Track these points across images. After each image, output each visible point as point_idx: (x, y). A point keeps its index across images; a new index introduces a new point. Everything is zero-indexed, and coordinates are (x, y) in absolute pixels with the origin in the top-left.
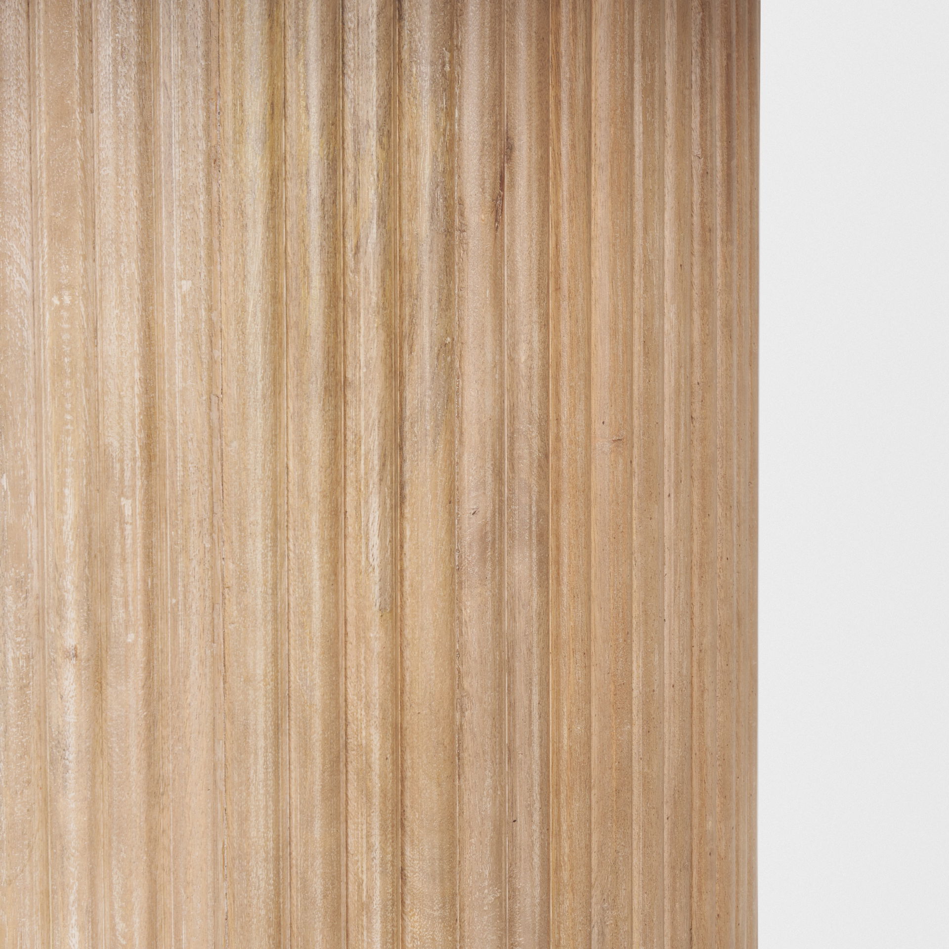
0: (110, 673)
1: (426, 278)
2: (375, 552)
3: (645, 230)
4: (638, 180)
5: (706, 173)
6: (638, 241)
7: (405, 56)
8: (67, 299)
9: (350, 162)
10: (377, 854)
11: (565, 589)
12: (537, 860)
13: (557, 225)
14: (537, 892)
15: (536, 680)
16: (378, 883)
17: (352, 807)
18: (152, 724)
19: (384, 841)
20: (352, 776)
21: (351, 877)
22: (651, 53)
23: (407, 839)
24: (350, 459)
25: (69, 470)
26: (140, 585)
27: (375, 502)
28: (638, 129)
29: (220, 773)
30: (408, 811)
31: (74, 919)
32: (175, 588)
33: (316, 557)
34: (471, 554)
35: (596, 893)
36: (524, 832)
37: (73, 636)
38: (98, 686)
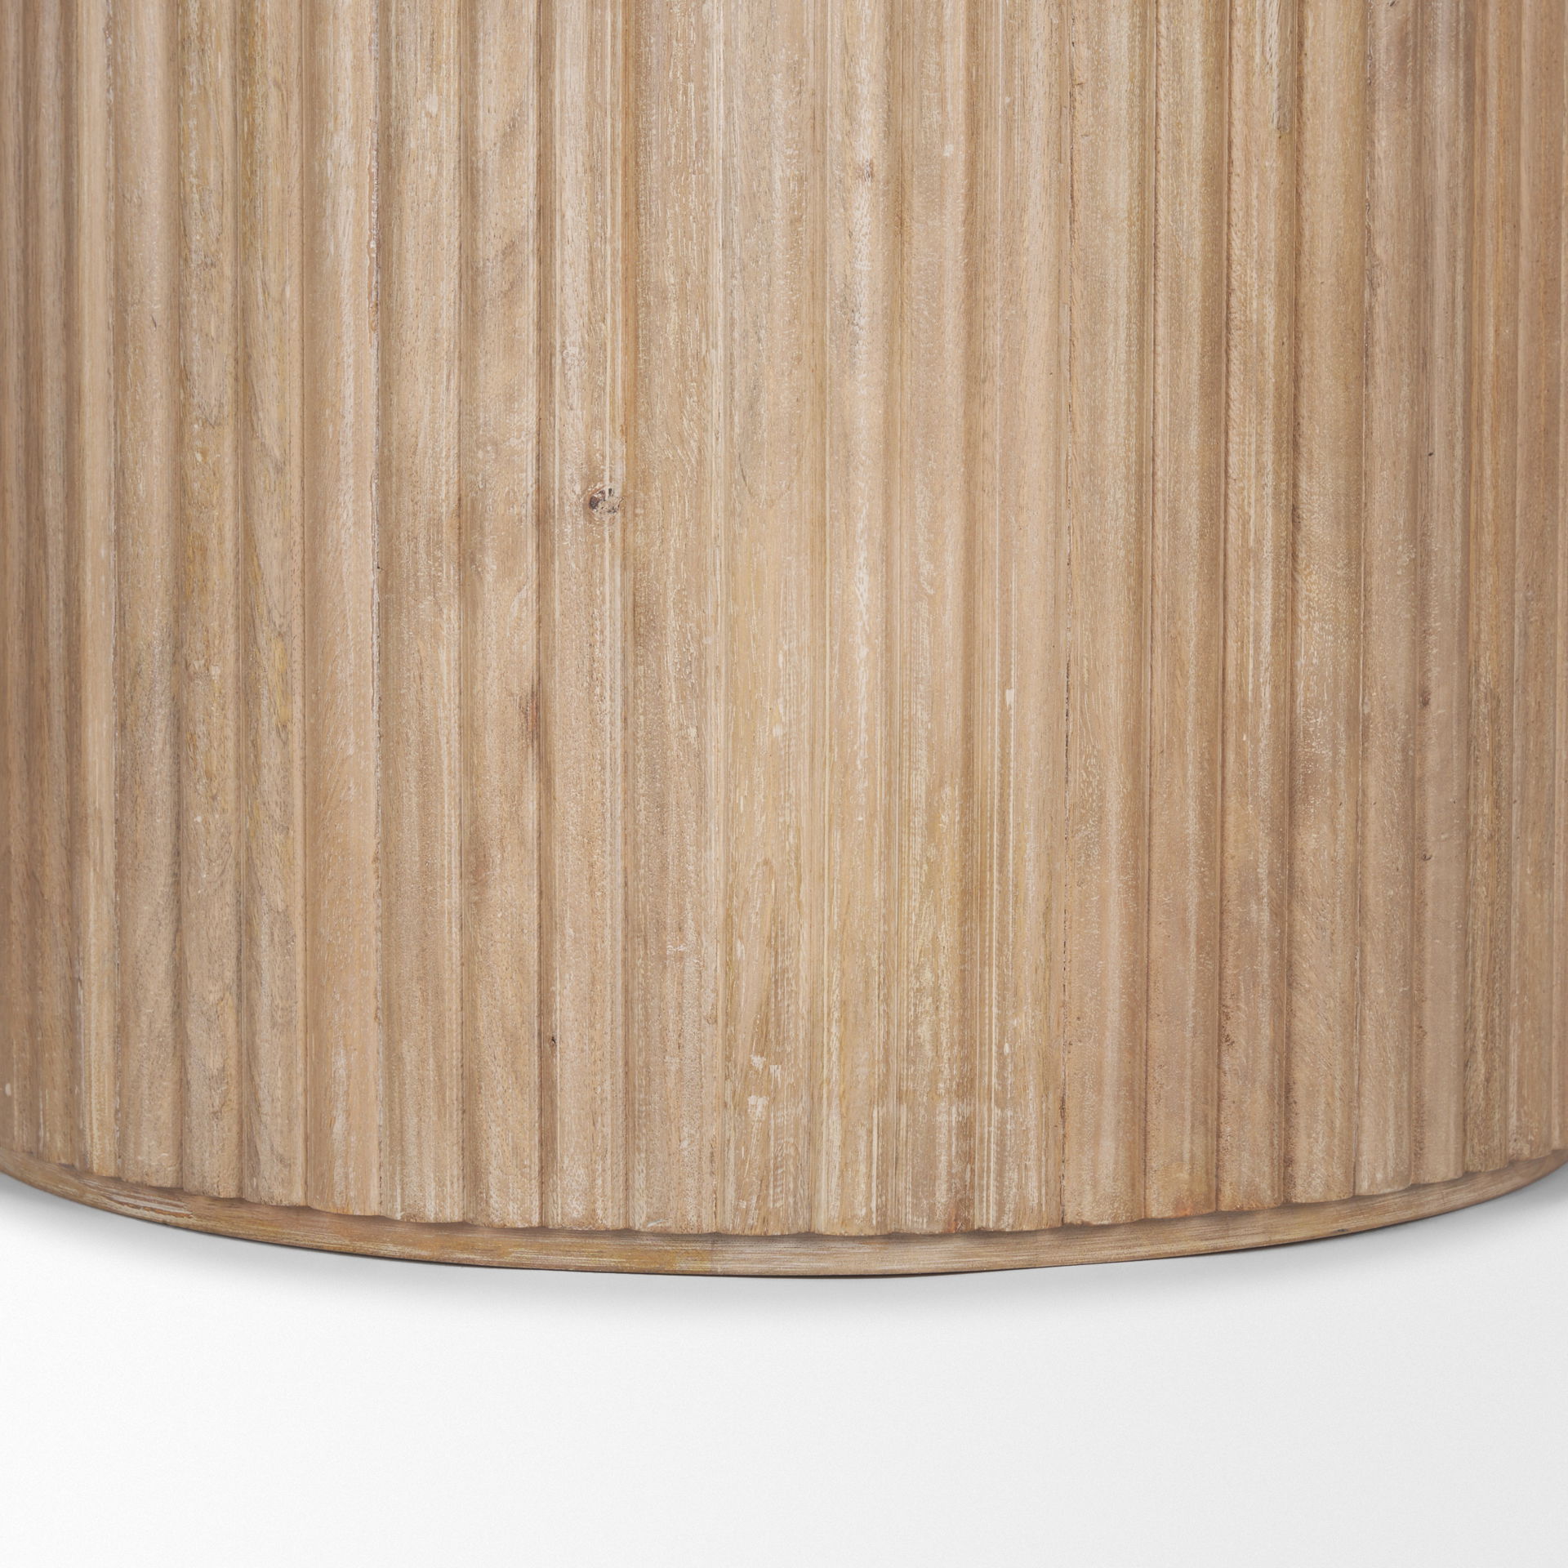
0: (917, 201)
2: (1274, 44)
10: (1269, 480)
11: (1493, 131)
12: (1457, 512)
14: (1458, 557)
15: (1460, 253)
16: (1270, 521)
18: (973, 278)
20: (1235, 366)
21: (1232, 511)
23: (1303, 464)
26: (962, 74)
29: (1065, 351)
30: (1304, 423)
31: (861, 557)
33: (1197, 47)
34: (1384, 62)
35: (1519, 575)
36: (1443, 470)
37: (868, 146)
38: (897, 222)
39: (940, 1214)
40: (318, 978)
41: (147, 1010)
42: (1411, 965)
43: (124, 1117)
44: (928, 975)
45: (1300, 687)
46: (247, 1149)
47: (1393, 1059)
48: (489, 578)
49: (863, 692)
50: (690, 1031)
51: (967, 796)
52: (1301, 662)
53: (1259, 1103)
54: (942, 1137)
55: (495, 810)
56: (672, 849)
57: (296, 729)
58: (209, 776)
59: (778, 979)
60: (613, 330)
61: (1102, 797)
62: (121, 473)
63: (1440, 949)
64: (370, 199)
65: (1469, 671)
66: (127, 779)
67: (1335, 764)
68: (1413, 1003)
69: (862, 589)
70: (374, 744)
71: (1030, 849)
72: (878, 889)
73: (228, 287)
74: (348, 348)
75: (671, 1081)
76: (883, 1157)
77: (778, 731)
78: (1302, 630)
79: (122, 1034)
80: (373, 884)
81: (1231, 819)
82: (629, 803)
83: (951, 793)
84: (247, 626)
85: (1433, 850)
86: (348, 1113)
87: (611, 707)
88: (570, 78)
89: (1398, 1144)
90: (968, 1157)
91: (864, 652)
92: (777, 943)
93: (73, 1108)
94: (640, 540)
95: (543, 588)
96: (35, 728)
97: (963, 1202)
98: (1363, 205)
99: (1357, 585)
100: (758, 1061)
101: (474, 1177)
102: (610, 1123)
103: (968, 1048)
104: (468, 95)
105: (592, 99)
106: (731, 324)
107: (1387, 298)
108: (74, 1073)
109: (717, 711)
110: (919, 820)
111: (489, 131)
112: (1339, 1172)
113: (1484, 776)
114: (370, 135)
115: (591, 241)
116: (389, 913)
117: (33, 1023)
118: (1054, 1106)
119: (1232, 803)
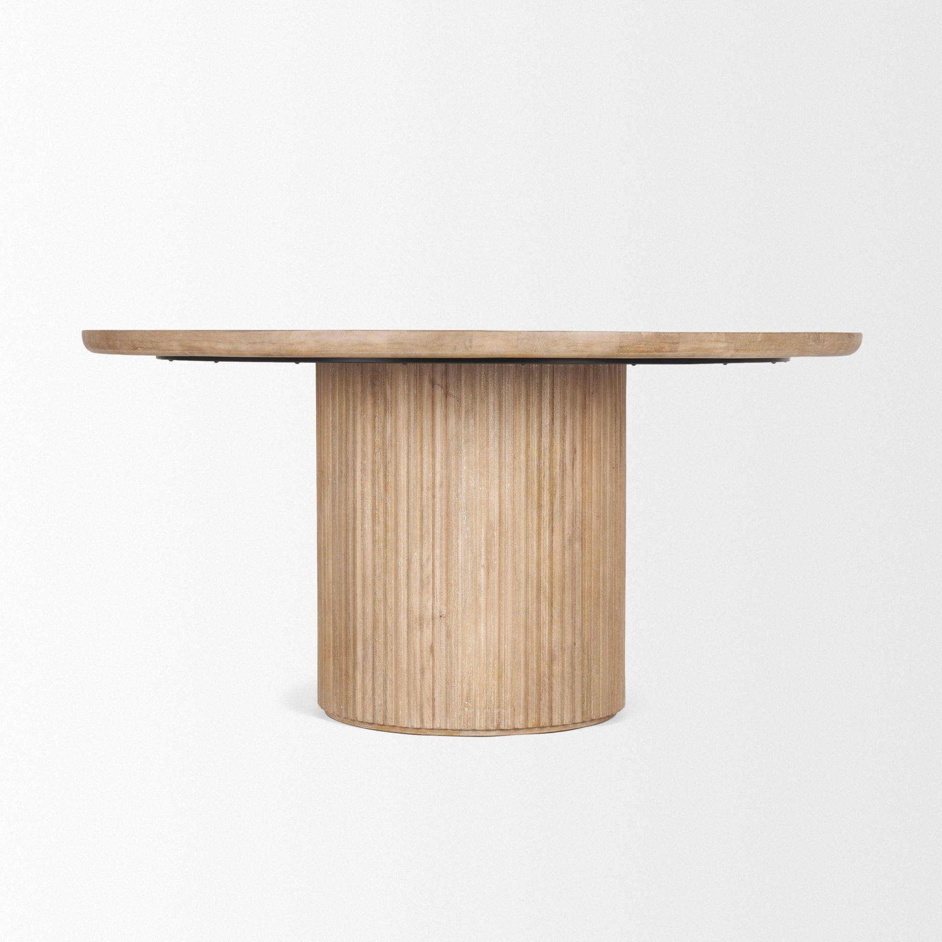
0: (491, 570)
1: (558, 481)
3: (604, 467)
4: (602, 455)
5: (616, 451)
6: (602, 470)
7: (554, 432)
8: (483, 488)
9: (543, 457)
10: (547, 611)
11: (586, 551)
12: (580, 613)
13: (585, 467)
15: (580, 572)
16: (547, 618)
17: (542, 600)
18: (500, 581)
19: (549, 608)
20: (542, 593)
21: (541, 616)
22: (605, 425)
23: (553, 608)
24: (542, 522)
25: (483, 526)
26: (498, 551)
27: (547, 532)
28: (602, 443)
30: (554, 602)
31: (482, 625)
32: (505, 551)
33: (535, 544)
34: (567, 543)
35: (592, 622)
36: (578, 607)
37: (483, 562)
38: (488, 573)
39: (495, 727)
40: (397, 689)
41: (368, 694)
42: (572, 687)
43: (364, 712)
44: (493, 689)
45: (553, 643)
46: (385, 717)
47: (569, 703)
48: (425, 628)
49: (482, 646)
50: (456, 698)
51: (499, 661)
52: (553, 639)
53: (546, 709)
54: (495, 715)
55: (425, 663)
56: (453, 670)
57: (393, 650)
58: (379, 656)
59: (470, 690)
60: (444, 590)
61: (520, 661)
62: (364, 608)
63: (578, 685)
64: (406, 568)
65: (583, 640)
66: (364, 657)
67: (559, 655)
68: (573, 693)
69: (482, 630)
70: (406, 653)
71: (509, 670)
72: (485, 676)
73: (382, 580)
74: (402, 591)
75: (453, 706)
76: (486, 718)
77: (470, 652)
78: (553, 634)
79: (363, 698)
80: (406, 674)
81: (541, 665)
82: (447, 663)
83: (496, 661)
84: (386, 634)
85: (576, 669)
86: (402, 711)
87: (444, 647)
88: (437, 551)
89: (570, 717)
90: (499, 718)
91: (483, 640)
92: (469, 684)
93: (354, 710)
94: (448, 622)
95: (433, 629)
96: (347, 647)
97: (499, 725)
98: (563, 566)
99: (563, 627)
100: (466, 703)
101: (422, 721)
102: (443, 712)
103: (499, 701)
104: (421, 553)
105: (441, 555)
106: (462, 589)
107: (568, 580)
108: (354, 704)
109: (460, 648)
110: (491, 665)
111: (425, 558)
112: (560, 721)
113: (586, 656)
114: (406, 558)
115: (441, 576)
116: (408, 679)
117: (347, 696)
118: (513, 710)
119: (542, 662)
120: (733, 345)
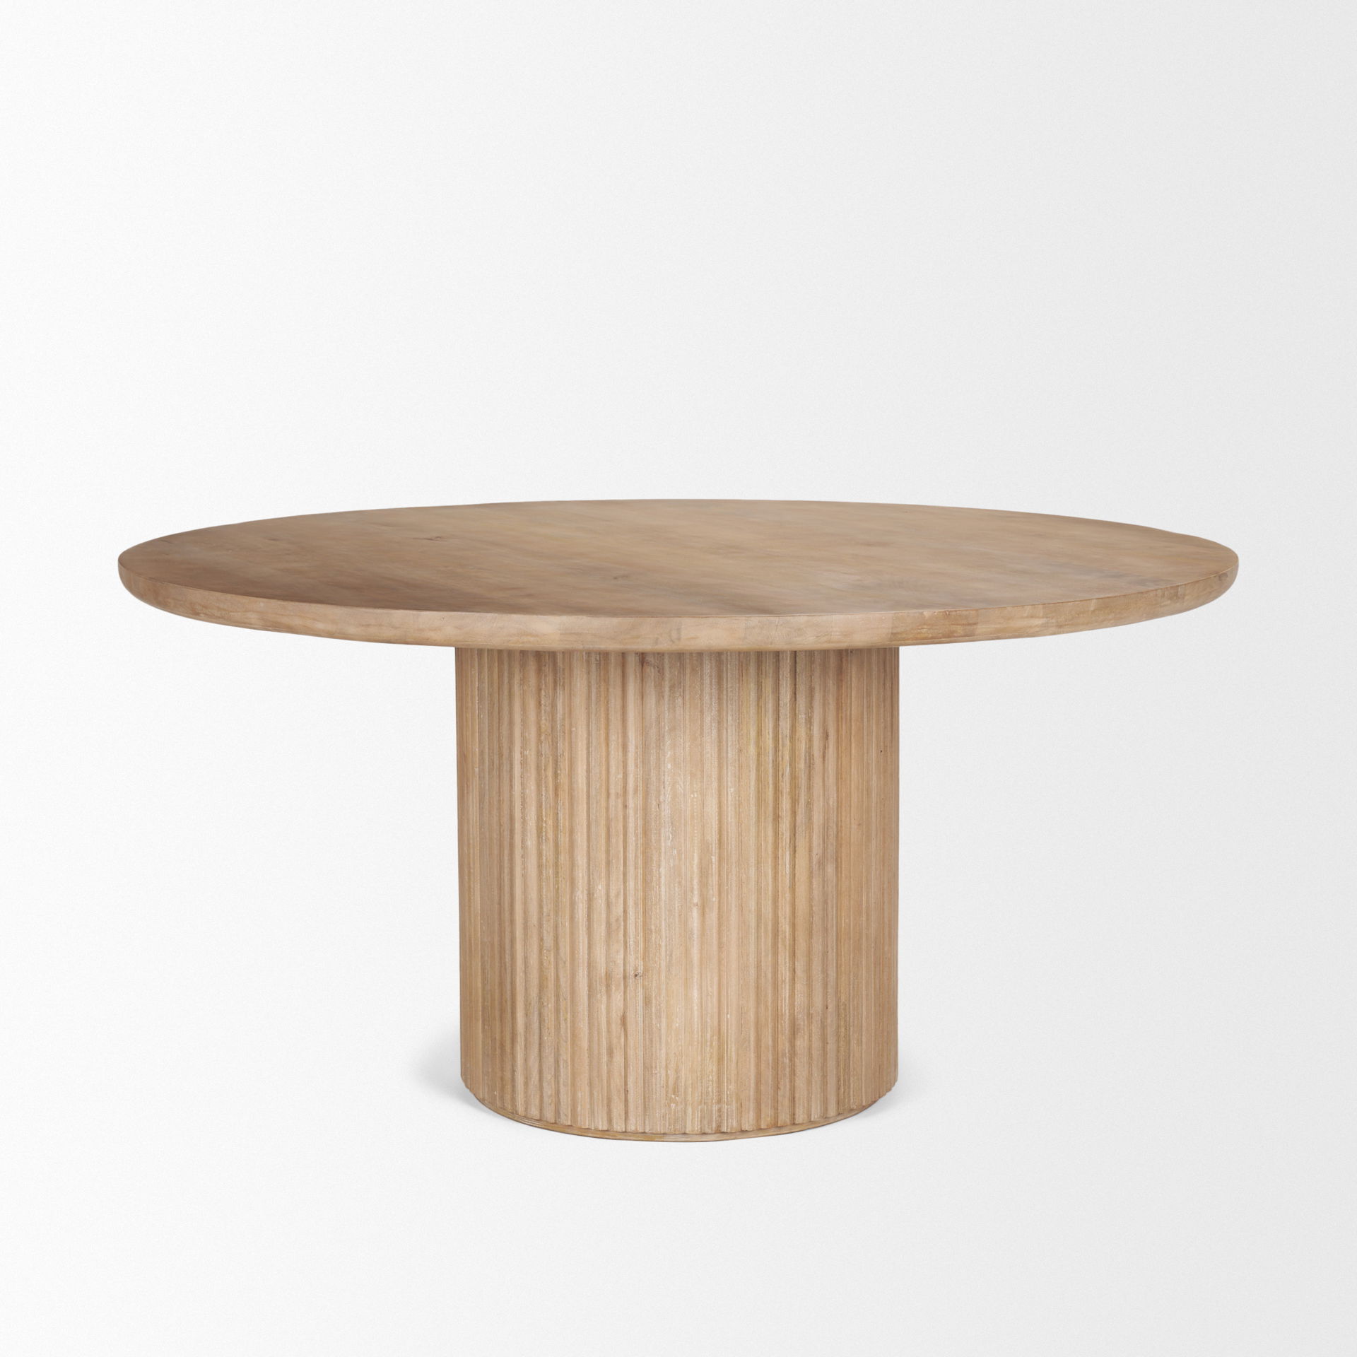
0: (707, 910)
1: (803, 781)
2: (788, 869)
3: (867, 753)
4: (865, 737)
5: (885, 727)
6: (865, 758)
7: (797, 712)
8: (696, 795)
9: (781, 748)
10: (788, 965)
11: (843, 875)
12: (835, 965)
13: (841, 758)
14: (835, 975)
15: (835, 906)
16: (788, 974)
17: (780, 950)
18: (720, 925)
19: (790, 960)
20: (780, 940)
21: (779, 972)
22: (869, 694)
23: (796, 959)
24: (780, 841)
25: (695, 848)
26: (717, 883)
27: (788, 853)
28: (865, 720)
29: (741, 940)
30: (796, 950)
31: (695, 987)
32: (727, 884)
33: (770, 872)
34: (815, 867)
35: (852, 974)
36: (832, 955)
37: (696, 899)
38: (703, 914)
39: (714, 1129)
40: (574, 1076)
41: (533, 1080)
42: (824, 1068)
43: (527, 1103)
44: (711, 1077)
45: (796, 1009)
46: (557, 1112)
47: (819, 1090)
48: (613, 990)
49: (696, 1016)
50: (658, 1089)
51: (719, 1038)
52: (796, 1003)
53: (786, 1102)
54: (714, 1112)
55: (615, 1041)
56: (654, 1051)
57: (569, 1020)
58: (548, 1029)
59: (678, 1078)
60: (641, 939)
61: (749, 1037)
62: (526, 958)
63: (831, 1064)
64: (586, 906)
65: (838, 1000)
66: (527, 1027)
67: (804, 1025)
68: (824, 1077)
69: (696, 994)
70: (587, 1025)
71: (733, 1049)
72: (699, 1058)
73: (552, 921)
74: (581, 938)
75: (654, 1100)
76: (701, 1117)
77: (677, 1025)
78: (796, 996)
79: (526, 1084)
80: (587, 1055)
81: (779, 1039)
82: (644, 1040)
83: (715, 1038)
84: (557, 996)
85: (829, 1042)
86: (581, 1105)
87: (640, 1019)
88: (631, 884)
89: (821, 1109)
90: (720, 1116)
91: (696, 1008)
92: (677, 1071)
93: (513, 1099)
94: (647, 983)
95: (625, 992)
96: (502, 1011)
97: (719, 1126)
98: (811, 900)
99: (809, 985)
100: (673, 1096)
101: (610, 1121)
102: (640, 1109)
103: (720, 1093)
104: (608, 885)
105: (636, 890)
106: (666, 937)
107: (817, 919)
108: (513, 1091)
109: (664, 1020)
110: (708, 1043)
111: (613, 894)
112: (806, 1116)
113: (842, 1023)
114: (585, 892)
115: (636, 919)
116: (590, 1062)
117: (502, 1079)
118: (739, 1104)
119: (780, 1036)
120: (1054, 621)
